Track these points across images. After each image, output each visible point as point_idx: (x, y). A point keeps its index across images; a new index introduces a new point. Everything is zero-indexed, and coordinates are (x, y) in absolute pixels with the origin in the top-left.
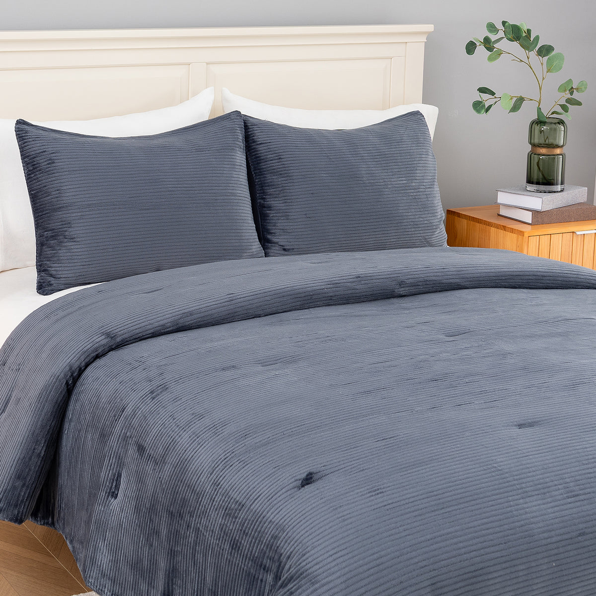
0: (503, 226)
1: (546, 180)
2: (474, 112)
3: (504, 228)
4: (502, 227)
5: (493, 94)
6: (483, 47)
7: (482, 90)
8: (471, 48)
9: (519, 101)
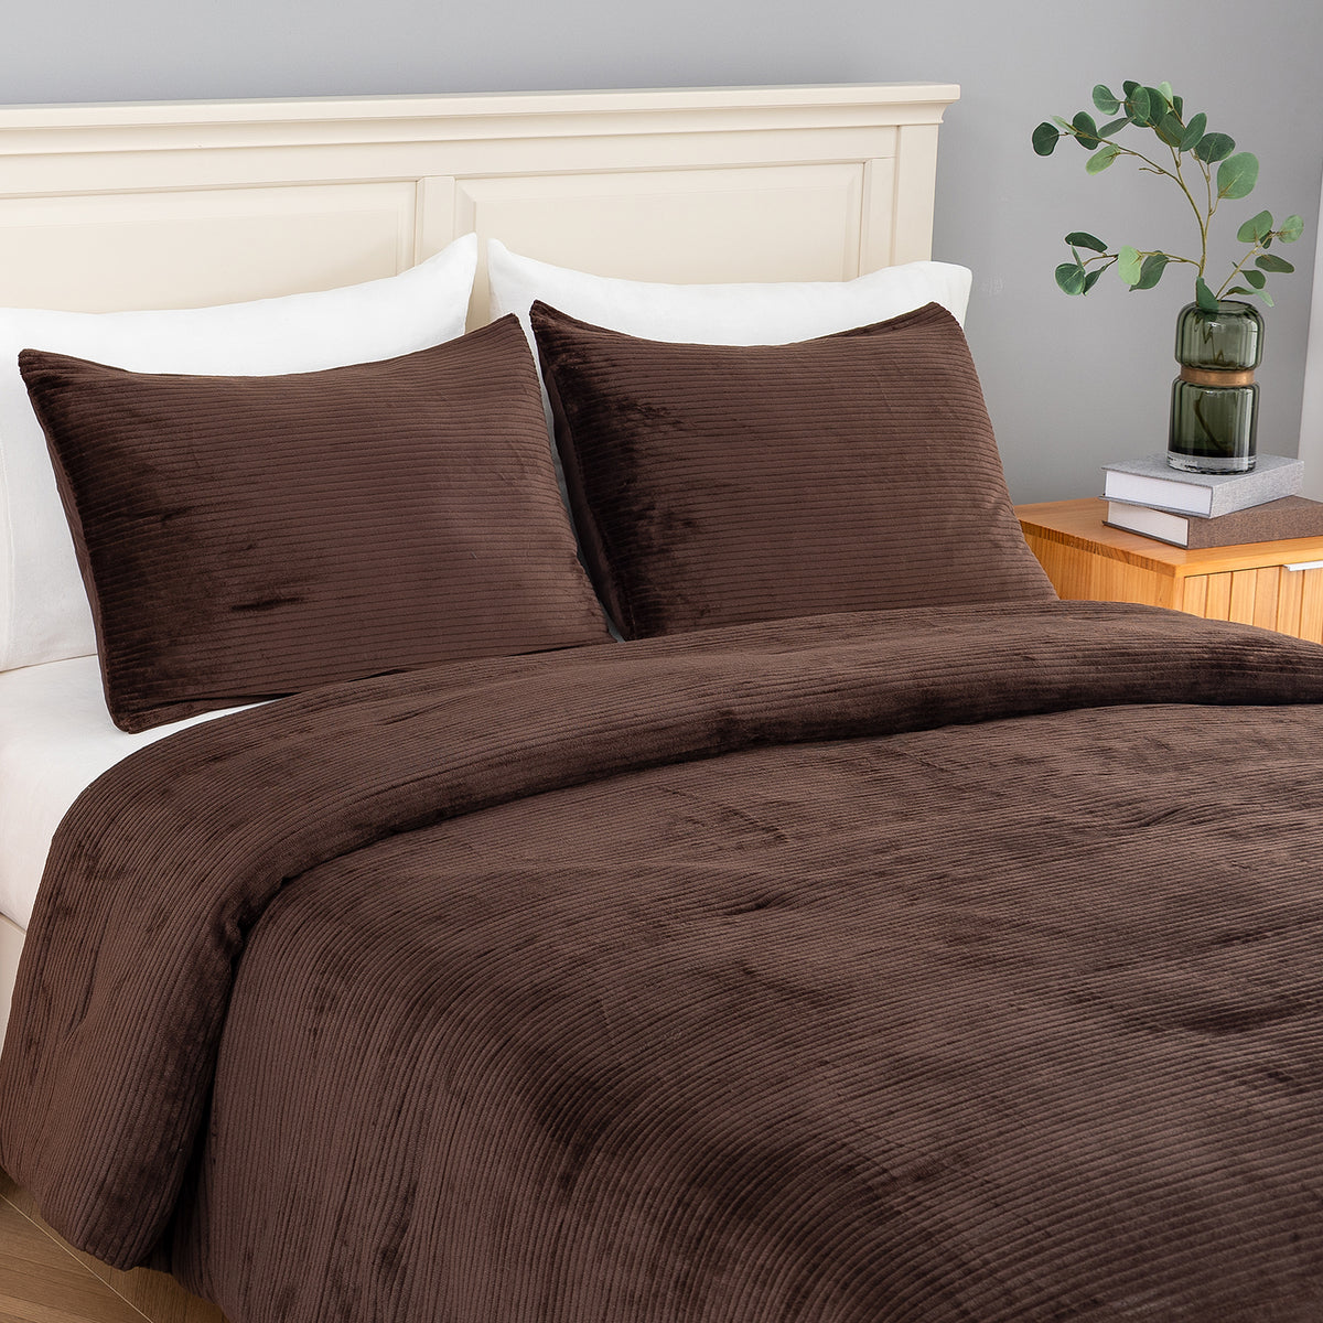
0: (1122, 551)
1: (1218, 446)
2: (1060, 290)
3: (1126, 557)
4: (1120, 554)
5: (1100, 247)
6: (1072, 138)
7: (1078, 239)
8: (1045, 139)
9: (1155, 262)
